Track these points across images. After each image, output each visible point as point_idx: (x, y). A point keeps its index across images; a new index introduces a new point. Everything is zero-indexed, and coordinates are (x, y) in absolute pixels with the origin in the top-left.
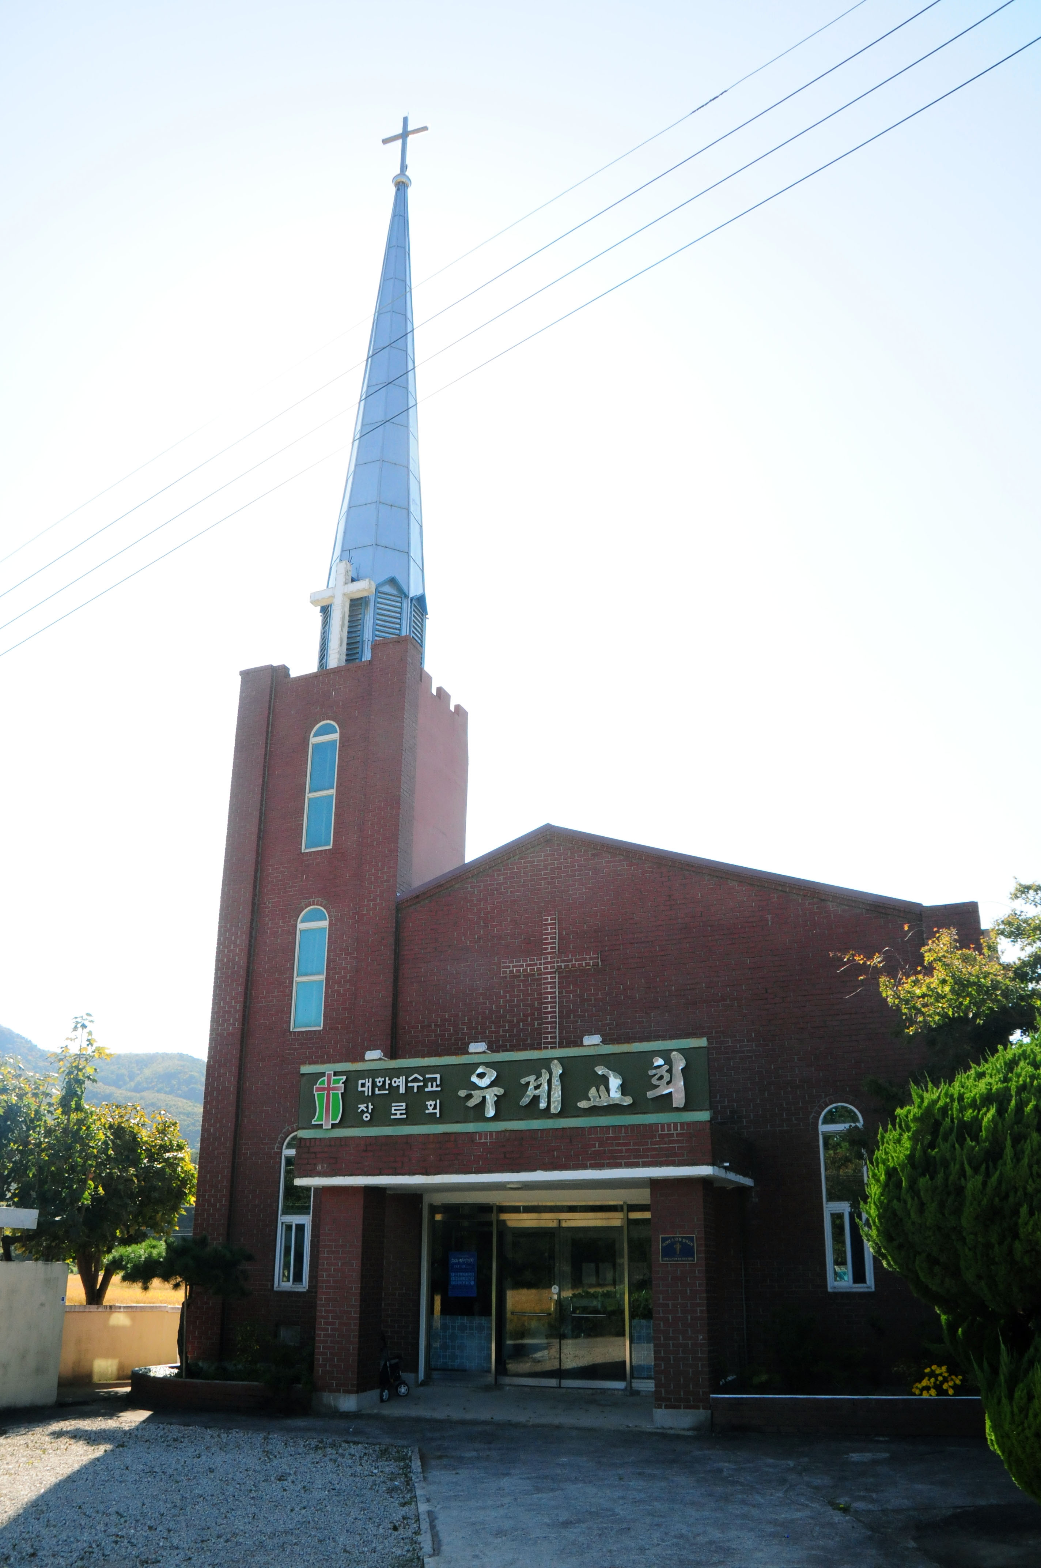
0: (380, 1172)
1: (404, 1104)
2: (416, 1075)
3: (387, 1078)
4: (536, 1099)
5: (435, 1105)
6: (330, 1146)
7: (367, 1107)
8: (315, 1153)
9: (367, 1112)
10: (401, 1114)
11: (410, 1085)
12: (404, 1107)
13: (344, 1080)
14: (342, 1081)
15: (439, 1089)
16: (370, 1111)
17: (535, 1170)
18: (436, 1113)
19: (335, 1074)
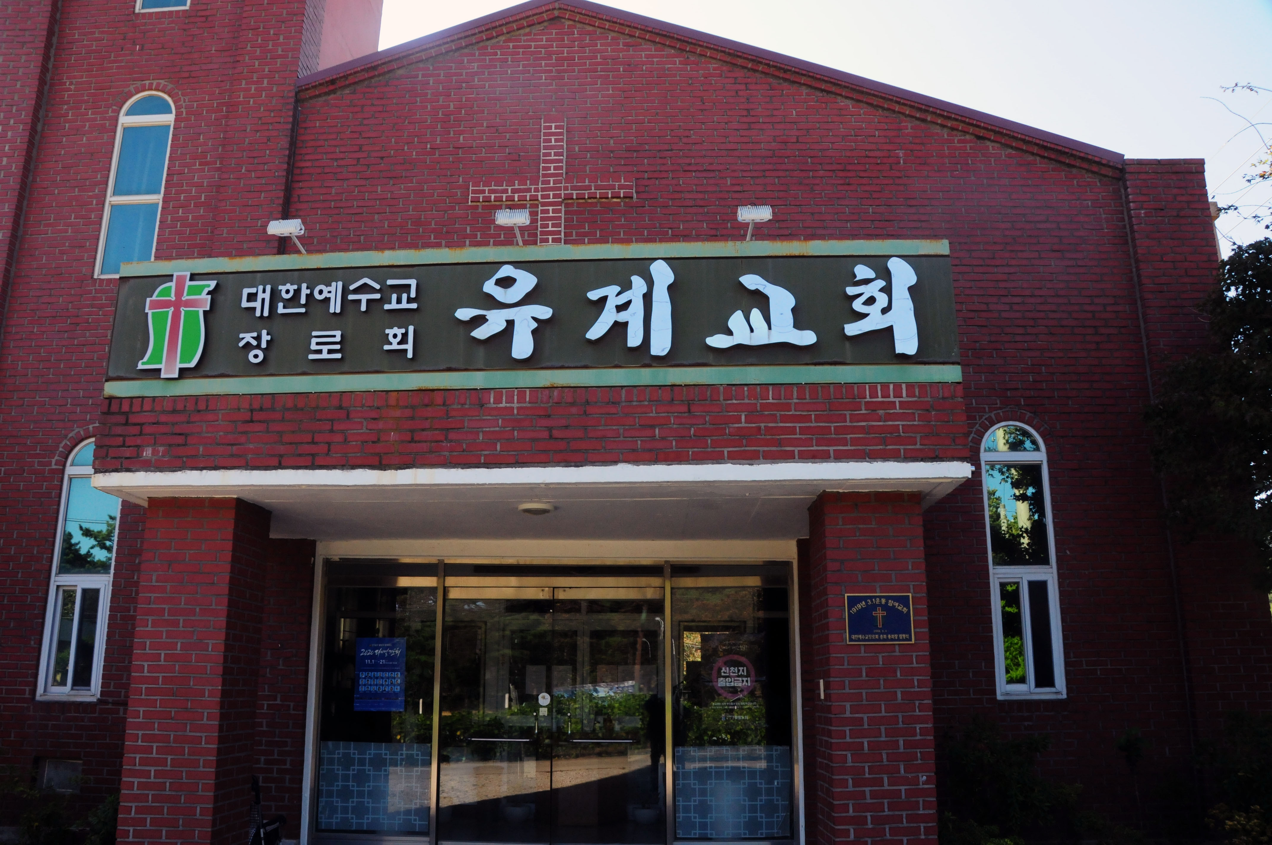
0: (280, 463)
1: (338, 333)
2: (366, 280)
3: (304, 286)
4: (620, 328)
5: (405, 336)
6: (174, 411)
7: (258, 338)
8: (141, 425)
9: (258, 347)
10: (330, 352)
11: (351, 297)
12: (338, 339)
13: (211, 288)
14: (206, 290)
15: (414, 306)
16: (264, 345)
17: (615, 462)
18: (405, 351)
19: (193, 277)
